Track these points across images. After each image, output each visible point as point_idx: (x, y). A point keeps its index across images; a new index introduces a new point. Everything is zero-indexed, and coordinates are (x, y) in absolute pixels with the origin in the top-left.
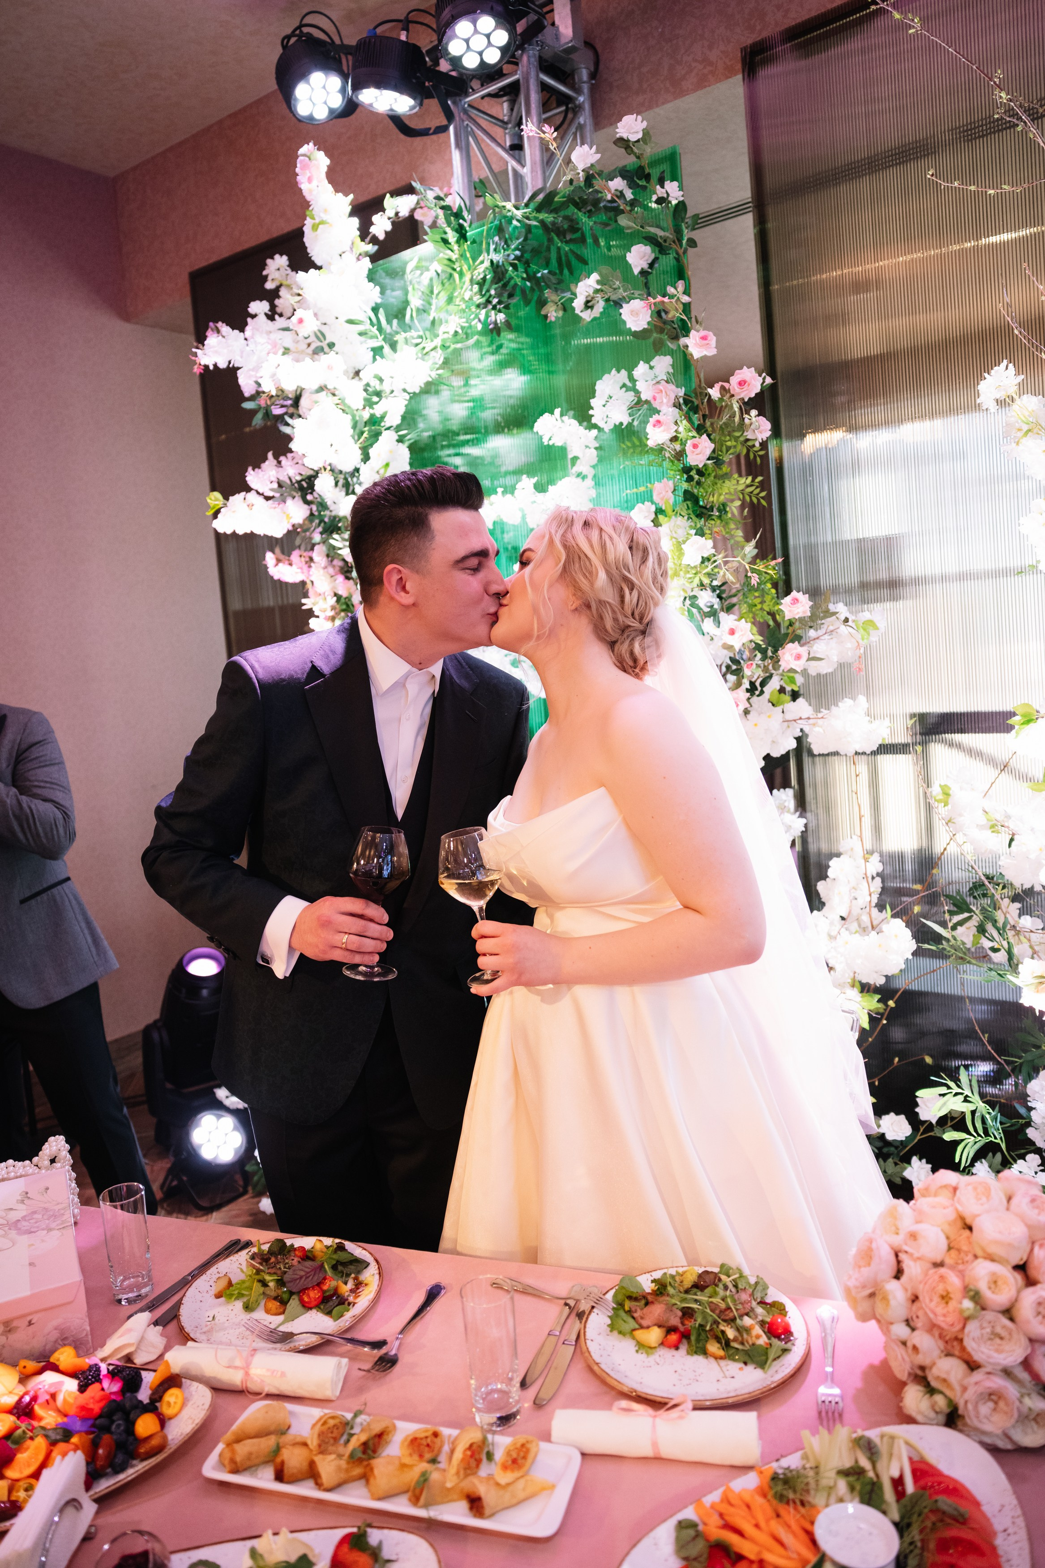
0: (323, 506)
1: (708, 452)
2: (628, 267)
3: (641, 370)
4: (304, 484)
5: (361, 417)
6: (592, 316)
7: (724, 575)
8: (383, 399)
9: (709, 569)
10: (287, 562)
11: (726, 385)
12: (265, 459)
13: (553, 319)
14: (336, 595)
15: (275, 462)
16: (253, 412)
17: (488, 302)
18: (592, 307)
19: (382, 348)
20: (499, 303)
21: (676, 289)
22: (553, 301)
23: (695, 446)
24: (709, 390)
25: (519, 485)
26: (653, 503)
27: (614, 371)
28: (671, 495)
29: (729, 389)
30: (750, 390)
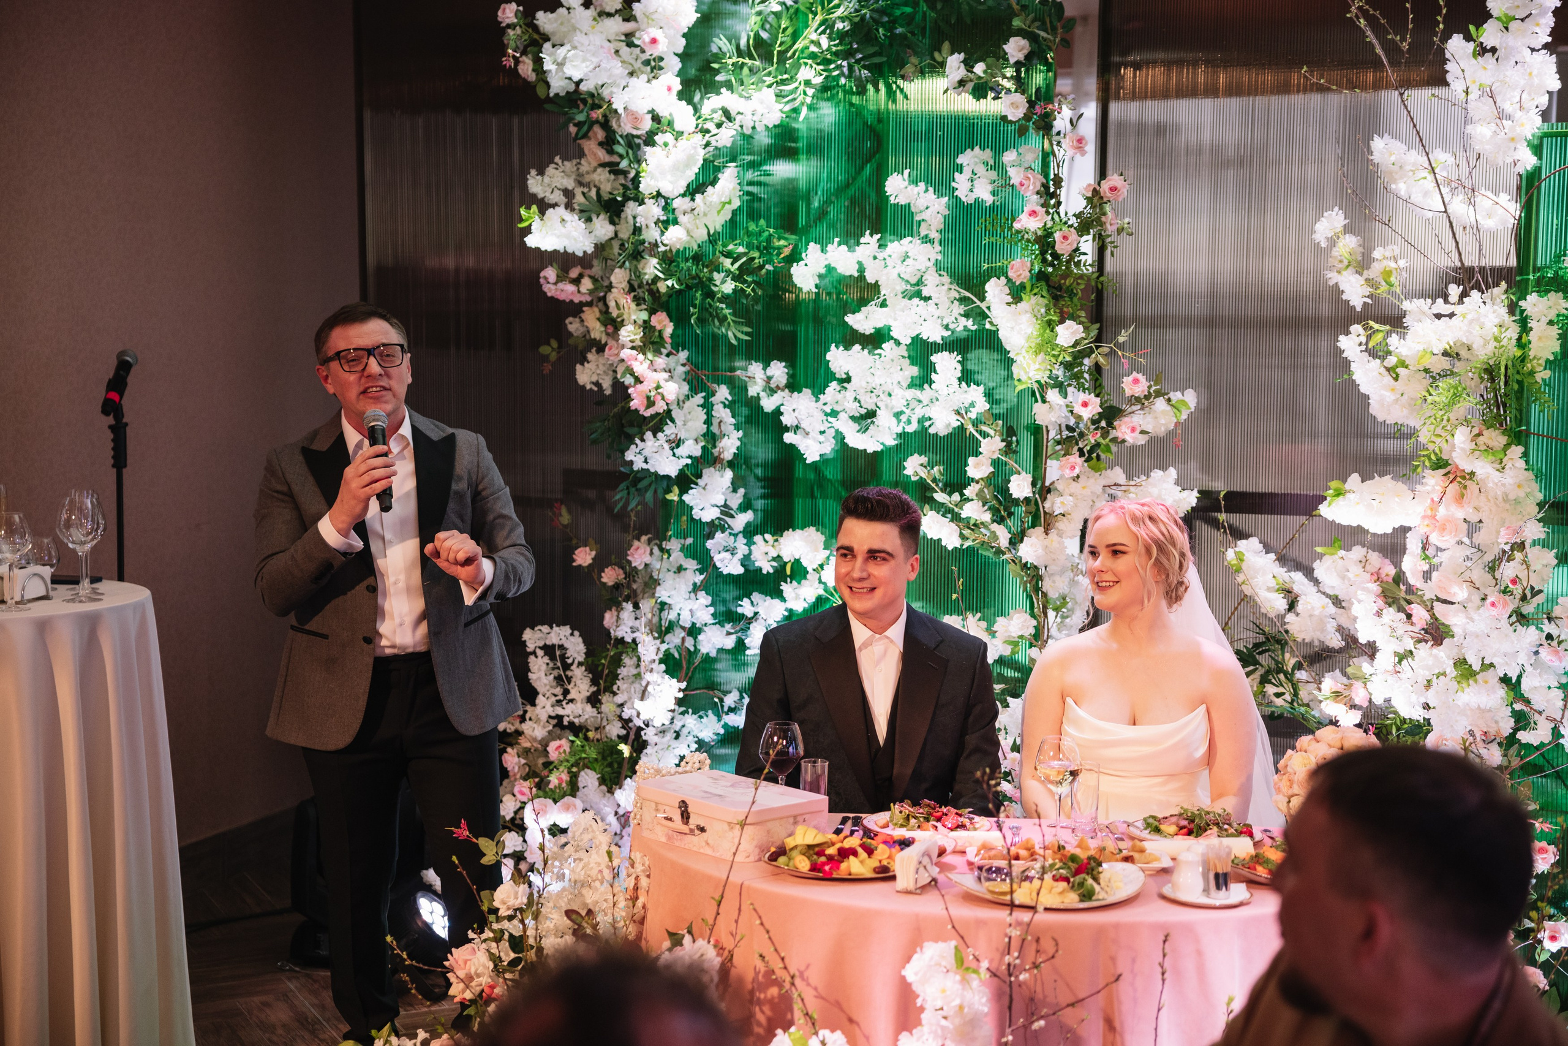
1: (1075, 244)
2: (1005, 54)
3: (1009, 155)
12: (551, 163)
23: (1065, 238)
25: (862, 240)
26: (1007, 277)
27: (977, 149)
28: (1028, 274)
29: (1100, 191)
30: (1120, 195)
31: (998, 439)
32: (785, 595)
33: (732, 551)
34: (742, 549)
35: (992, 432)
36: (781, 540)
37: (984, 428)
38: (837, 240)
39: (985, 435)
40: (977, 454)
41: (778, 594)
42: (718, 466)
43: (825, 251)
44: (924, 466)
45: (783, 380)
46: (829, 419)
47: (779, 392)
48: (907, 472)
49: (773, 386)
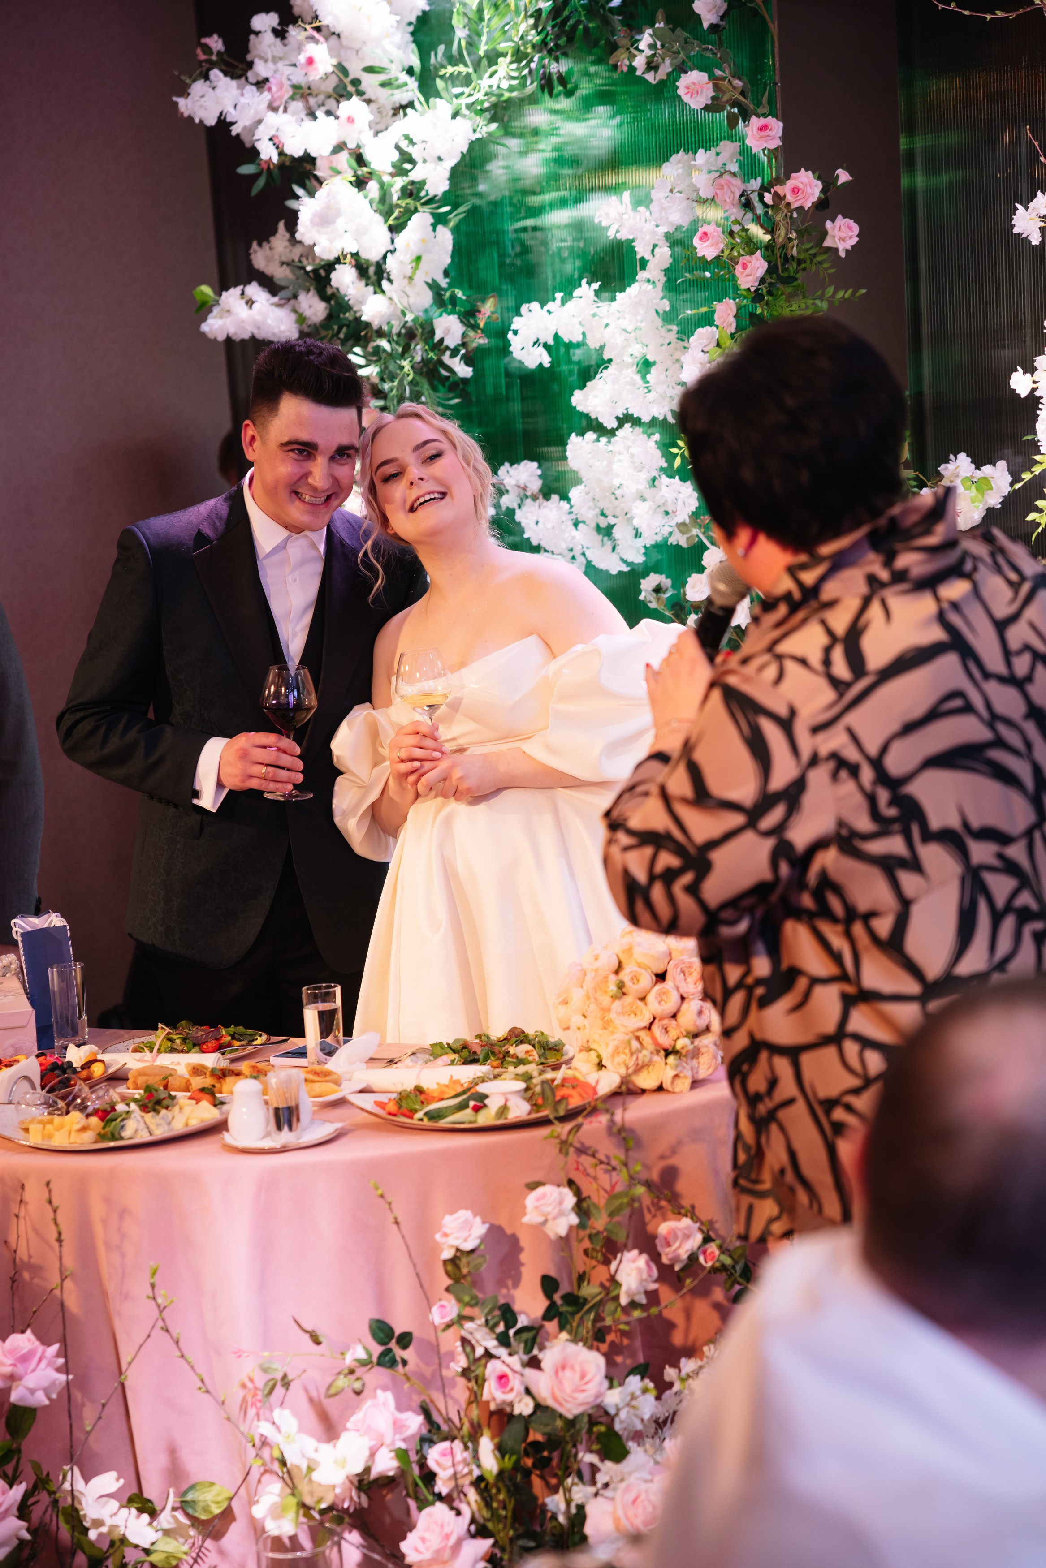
0: (343, 304)
1: (760, 273)
2: (696, 18)
3: (703, 158)
4: (322, 273)
5: (392, 187)
6: (657, 79)
8: (418, 165)
11: (780, 190)
12: (274, 232)
15: (288, 235)
16: (255, 177)
17: (544, 43)
18: (654, 69)
20: (556, 46)
22: (624, 45)
23: (745, 266)
24: (767, 195)
25: (576, 293)
26: (716, 327)
27: (681, 153)
28: (732, 320)
29: (785, 196)
30: (806, 199)
38: (558, 295)
40: (700, 569)
43: (549, 312)
44: (658, 590)
45: (535, 485)
46: (574, 532)
47: (529, 501)
48: (641, 597)
49: (529, 494)
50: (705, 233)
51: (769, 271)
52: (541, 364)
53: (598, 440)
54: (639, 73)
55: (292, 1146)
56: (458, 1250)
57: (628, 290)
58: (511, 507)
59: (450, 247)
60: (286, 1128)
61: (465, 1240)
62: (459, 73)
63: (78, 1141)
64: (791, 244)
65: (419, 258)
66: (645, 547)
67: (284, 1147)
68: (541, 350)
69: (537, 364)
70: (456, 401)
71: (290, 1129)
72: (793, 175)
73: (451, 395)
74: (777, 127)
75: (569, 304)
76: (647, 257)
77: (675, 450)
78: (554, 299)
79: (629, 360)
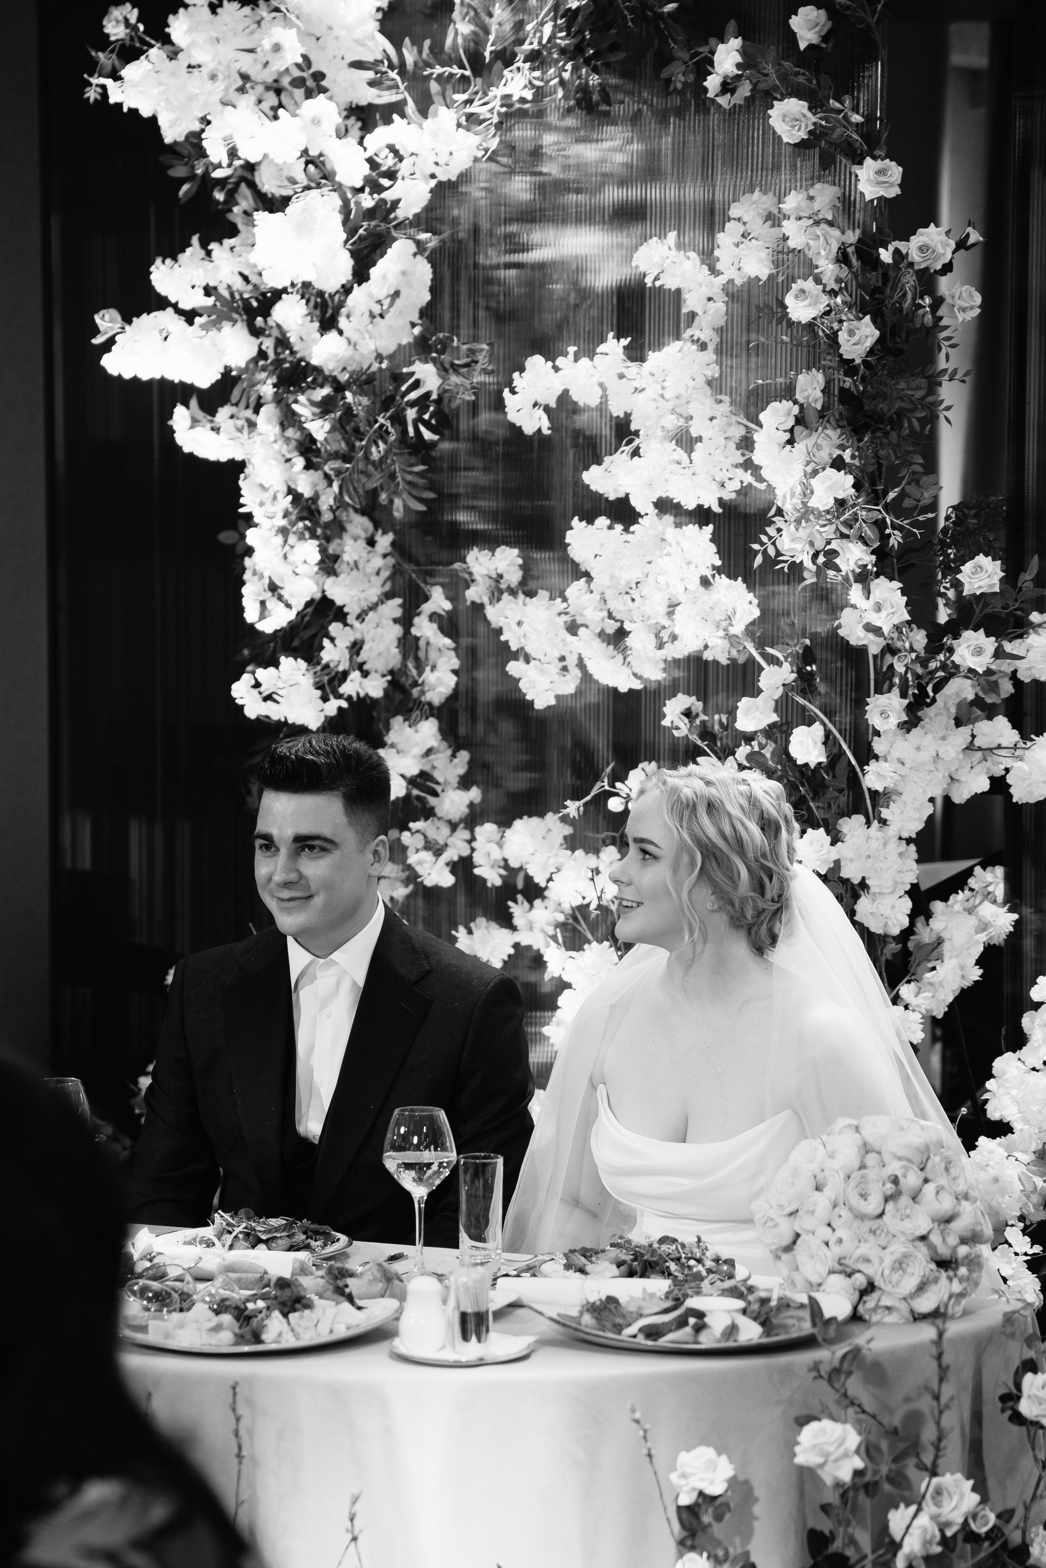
0: (283, 342)
1: (869, 343)
2: (792, 36)
3: (793, 202)
4: (255, 305)
5: (358, 204)
6: (733, 104)
7: (860, 528)
8: (399, 182)
9: (847, 516)
10: (209, 426)
11: (901, 245)
12: (185, 245)
13: (679, 86)
14: (290, 491)
15: (202, 251)
16: (181, 181)
17: (579, 49)
18: (733, 91)
19: (404, 102)
20: (596, 56)
21: (842, 103)
22: (679, 59)
23: (851, 333)
24: (881, 250)
25: (601, 349)
26: (795, 402)
27: (757, 193)
28: (820, 395)
29: (907, 254)
30: (936, 260)
31: (786, 666)
32: (516, 921)
33: (438, 851)
34: (457, 848)
35: (780, 656)
36: (508, 833)
37: (769, 650)
38: (572, 349)
39: (773, 661)
40: (755, 692)
41: (506, 921)
42: (416, 714)
43: (556, 369)
44: (688, 713)
45: (514, 577)
46: (570, 638)
47: (506, 596)
48: (666, 722)
49: (503, 586)
50: (803, 291)
51: (879, 341)
52: (539, 430)
53: (610, 527)
54: (710, 95)
55: (488, 1359)
56: (701, 1494)
57: (666, 349)
58: (478, 601)
59: (429, 283)
60: (474, 1338)
61: (712, 1483)
62: (451, 75)
63: (214, 1342)
64: (921, 312)
65: (397, 294)
66: (665, 661)
67: (481, 1359)
68: (540, 413)
69: (535, 430)
70: (420, 468)
71: (479, 1340)
72: (921, 230)
73: (413, 460)
74: (896, 172)
75: (584, 361)
76: (699, 311)
77: (756, 547)
78: (566, 355)
79: (660, 433)
